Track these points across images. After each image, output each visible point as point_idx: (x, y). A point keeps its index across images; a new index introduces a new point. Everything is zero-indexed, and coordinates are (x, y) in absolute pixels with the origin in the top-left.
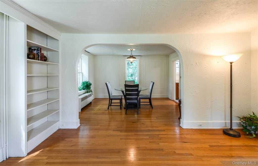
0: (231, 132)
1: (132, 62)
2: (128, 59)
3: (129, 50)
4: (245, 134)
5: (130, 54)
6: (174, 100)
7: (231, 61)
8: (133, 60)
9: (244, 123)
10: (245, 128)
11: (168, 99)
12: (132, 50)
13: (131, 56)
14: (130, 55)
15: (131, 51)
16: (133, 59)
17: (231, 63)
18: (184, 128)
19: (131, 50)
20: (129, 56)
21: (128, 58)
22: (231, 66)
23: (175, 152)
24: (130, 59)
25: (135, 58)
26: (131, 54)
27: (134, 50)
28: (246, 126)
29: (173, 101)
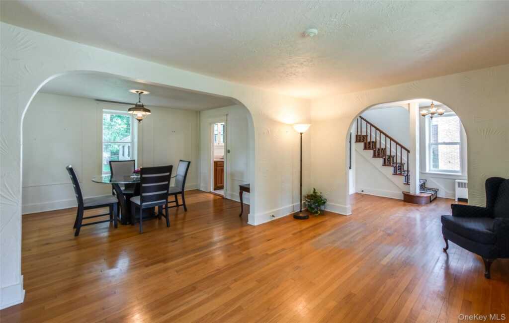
0: (301, 215)
1: (140, 118)
2: (131, 112)
3: (134, 91)
4: (312, 214)
5: (135, 101)
6: (211, 191)
7: (301, 132)
8: (143, 115)
9: (308, 202)
10: (310, 206)
11: (198, 191)
12: (142, 93)
13: (139, 106)
14: (135, 103)
15: (140, 94)
16: (144, 113)
17: (301, 134)
18: (255, 225)
19: (137, 92)
20: (134, 106)
21: (130, 110)
22: (301, 136)
23: (267, 254)
24: (135, 112)
25: (149, 111)
26: (140, 102)
27: (145, 93)
28: (311, 205)
29: (210, 193)
